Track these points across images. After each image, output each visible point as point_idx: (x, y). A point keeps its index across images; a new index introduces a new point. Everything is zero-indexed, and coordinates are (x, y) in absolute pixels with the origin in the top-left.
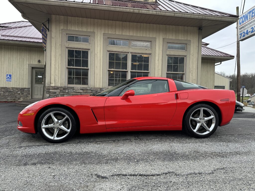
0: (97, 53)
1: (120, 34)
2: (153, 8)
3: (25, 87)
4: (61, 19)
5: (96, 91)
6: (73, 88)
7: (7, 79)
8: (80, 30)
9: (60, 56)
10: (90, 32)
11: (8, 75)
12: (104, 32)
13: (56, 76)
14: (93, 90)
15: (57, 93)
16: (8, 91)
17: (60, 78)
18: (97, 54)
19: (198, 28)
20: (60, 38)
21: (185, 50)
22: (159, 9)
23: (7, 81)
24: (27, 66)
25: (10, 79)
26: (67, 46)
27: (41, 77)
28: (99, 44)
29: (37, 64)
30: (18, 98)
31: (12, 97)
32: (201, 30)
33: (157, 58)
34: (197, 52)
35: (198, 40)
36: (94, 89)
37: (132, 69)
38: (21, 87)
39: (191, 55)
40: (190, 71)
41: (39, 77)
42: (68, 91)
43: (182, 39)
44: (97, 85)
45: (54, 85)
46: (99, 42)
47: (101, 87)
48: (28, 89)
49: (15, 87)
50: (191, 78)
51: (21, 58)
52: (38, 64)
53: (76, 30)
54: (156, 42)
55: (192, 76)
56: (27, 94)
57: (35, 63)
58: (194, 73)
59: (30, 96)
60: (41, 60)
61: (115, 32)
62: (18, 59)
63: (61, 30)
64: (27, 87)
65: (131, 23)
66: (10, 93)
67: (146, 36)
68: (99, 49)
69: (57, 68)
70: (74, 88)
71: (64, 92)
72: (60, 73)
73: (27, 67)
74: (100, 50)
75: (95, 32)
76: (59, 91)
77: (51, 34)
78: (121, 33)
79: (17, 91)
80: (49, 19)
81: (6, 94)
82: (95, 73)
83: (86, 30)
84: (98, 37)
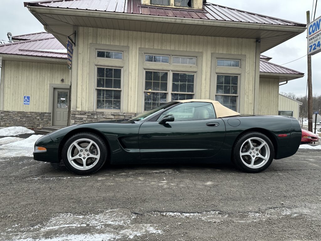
0: (132, 71)
1: (159, 48)
2: (199, 17)
3: (45, 112)
4: (89, 32)
5: (129, 117)
6: (102, 113)
7: (24, 101)
8: (112, 44)
9: (88, 76)
10: (124, 46)
11: (26, 97)
12: (140, 47)
13: (83, 99)
14: (126, 116)
15: (84, 119)
16: (25, 117)
17: (87, 102)
19: (255, 40)
20: (88, 54)
21: (239, 66)
22: (206, 18)
23: (24, 104)
24: (48, 86)
25: (28, 102)
26: (96, 63)
27: (64, 99)
28: (133, 60)
29: (59, 83)
30: (38, 125)
31: (30, 123)
32: (260, 42)
33: (204, 77)
34: (254, 69)
35: (255, 55)
36: (128, 115)
37: (173, 91)
38: (40, 111)
39: (246, 74)
40: (245, 92)
41: (62, 99)
42: (97, 116)
43: (235, 53)
44: (131, 109)
45: (80, 110)
46: (133, 58)
47: (136, 112)
48: (49, 113)
49: (34, 111)
50: (246, 101)
51: (42, 77)
52: (61, 83)
53: (107, 44)
54: (202, 58)
55: (247, 99)
56: (47, 119)
57: (57, 82)
58: (251, 95)
59: (51, 122)
60: (64, 78)
61: (154, 46)
62: (37, 78)
63: (89, 44)
64: (47, 112)
65: (172, 35)
66: (28, 119)
67: (190, 50)
68: (134, 66)
69: (85, 89)
70: (104, 113)
71: (93, 117)
72: (87, 95)
73: (48, 88)
74: (135, 68)
75: (129, 47)
76: (86, 116)
77: (78, 49)
78: (161, 48)
79: (36, 116)
80: (75, 31)
81: (23, 120)
82: (129, 96)
83: (118, 45)
84: (133, 52)
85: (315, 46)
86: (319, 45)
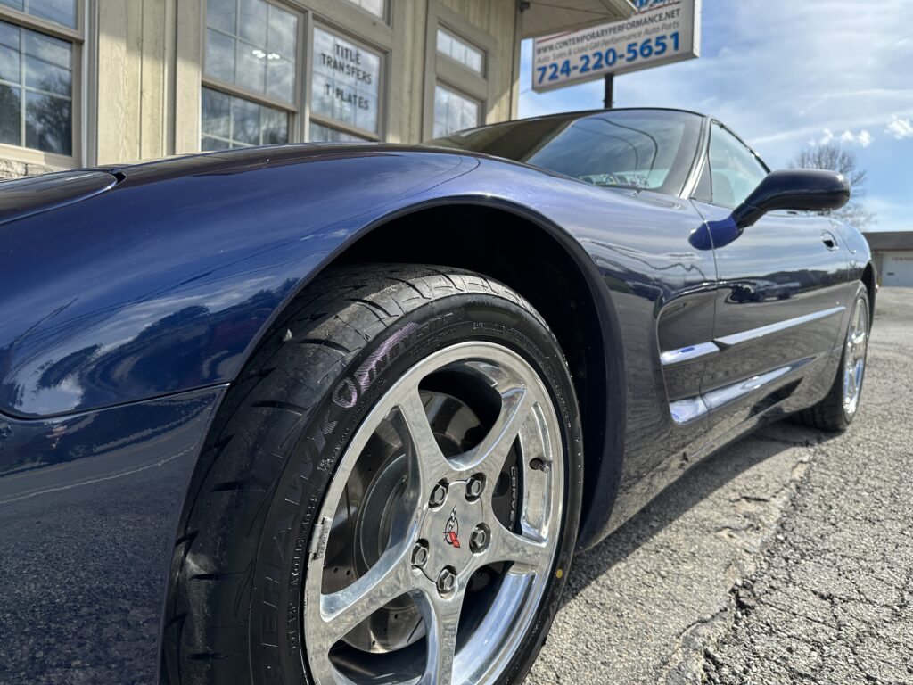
33: (407, 79)
85: (556, 71)
86: (567, 69)
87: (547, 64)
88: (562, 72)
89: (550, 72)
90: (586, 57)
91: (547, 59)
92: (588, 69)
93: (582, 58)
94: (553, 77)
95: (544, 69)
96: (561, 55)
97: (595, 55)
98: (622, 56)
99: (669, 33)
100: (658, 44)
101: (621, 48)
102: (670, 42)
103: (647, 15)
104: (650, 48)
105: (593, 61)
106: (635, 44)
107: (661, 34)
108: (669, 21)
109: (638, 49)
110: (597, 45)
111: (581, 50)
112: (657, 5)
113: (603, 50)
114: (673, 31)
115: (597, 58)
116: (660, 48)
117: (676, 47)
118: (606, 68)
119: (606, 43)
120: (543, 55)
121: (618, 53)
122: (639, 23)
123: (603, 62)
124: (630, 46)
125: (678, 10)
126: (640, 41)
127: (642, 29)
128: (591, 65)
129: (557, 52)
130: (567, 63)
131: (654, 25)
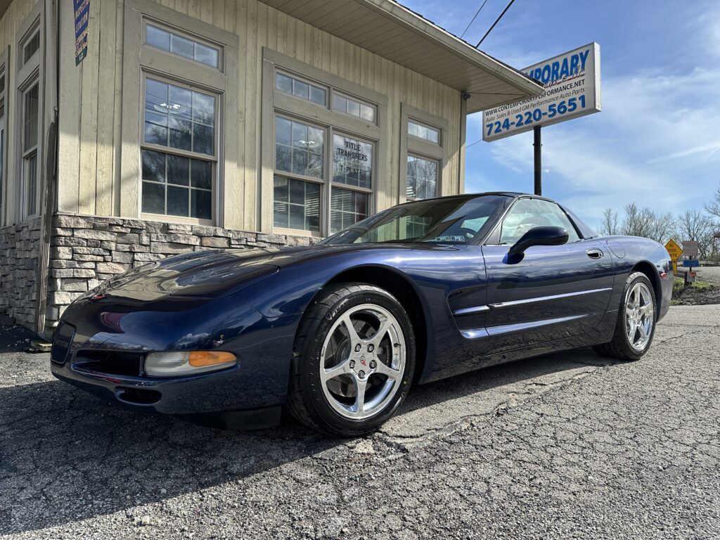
0: (245, 109)
1: (307, 62)
6: (166, 228)
8: (191, 14)
10: (224, 31)
12: (265, 45)
14: (233, 239)
18: (243, 112)
20: (119, 26)
26: (146, 64)
28: (249, 78)
32: (466, 99)
33: (389, 155)
36: (238, 236)
37: (336, 181)
42: (150, 238)
43: (434, 113)
45: (93, 213)
46: (249, 72)
47: (257, 229)
53: (176, 9)
54: (386, 110)
61: (295, 53)
67: (366, 86)
68: (249, 96)
71: (133, 240)
74: (254, 102)
75: (238, 36)
76: (114, 237)
78: (310, 61)
83: (210, 22)
84: (248, 55)
85: (499, 126)
86: (507, 124)
87: (493, 122)
88: (504, 127)
89: (495, 127)
90: (520, 116)
91: (493, 119)
92: (522, 124)
93: (517, 117)
94: (498, 131)
95: (491, 126)
96: (502, 116)
97: (526, 114)
98: (545, 114)
99: (577, 96)
100: (570, 105)
101: (544, 108)
102: (579, 103)
103: (561, 85)
104: (565, 107)
105: (525, 118)
106: (554, 105)
107: (571, 97)
108: (577, 88)
109: (556, 108)
110: (527, 107)
111: (516, 111)
112: (568, 78)
113: (532, 110)
114: (580, 94)
115: (528, 116)
116: (572, 107)
117: (583, 105)
118: (535, 123)
119: (533, 105)
120: (490, 116)
121: (543, 112)
122: (556, 91)
123: (532, 119)
124: (550, 106)
125: (583, 80)
126: (557, 103)
127: (558, 94)
128: (523, 121)
129: (499, 113)
130: (507, 120)
131: (567, 91)
